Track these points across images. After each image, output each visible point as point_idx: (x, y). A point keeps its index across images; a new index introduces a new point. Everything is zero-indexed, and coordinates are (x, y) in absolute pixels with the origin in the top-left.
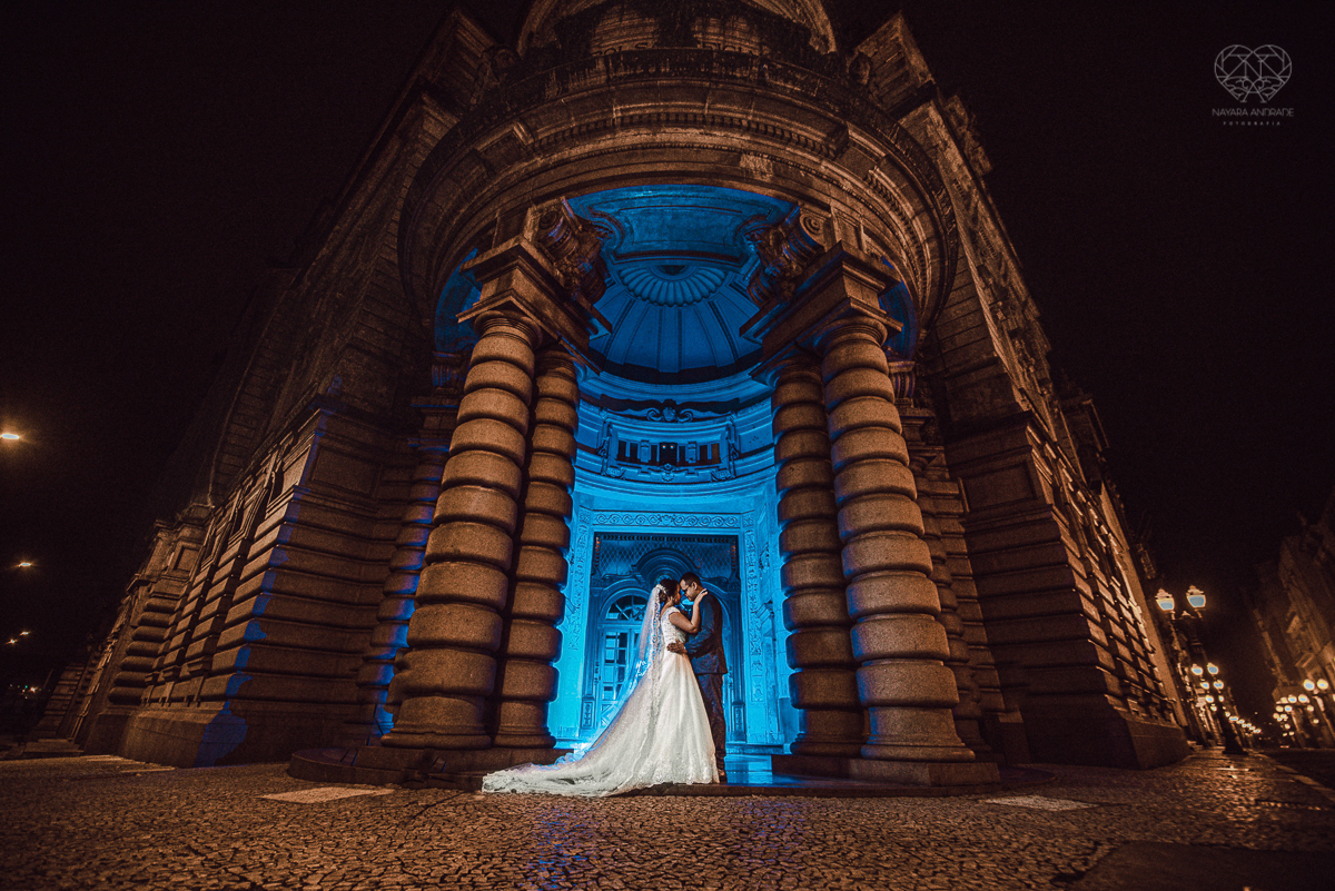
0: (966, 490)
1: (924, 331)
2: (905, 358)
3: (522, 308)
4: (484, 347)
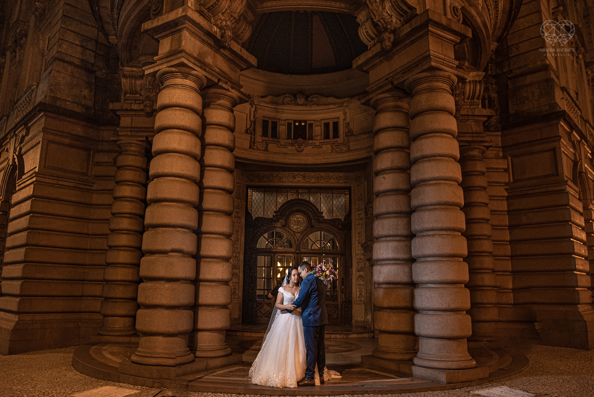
0: (512, 165)
1: (496, 44)
2: (478, 69)
3: (191, 65)
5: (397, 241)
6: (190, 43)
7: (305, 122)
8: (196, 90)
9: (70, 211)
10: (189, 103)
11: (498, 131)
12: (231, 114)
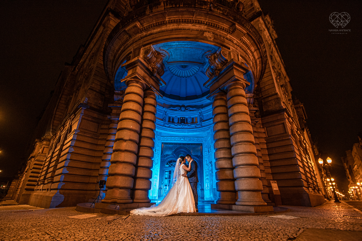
0: (267, 131)
1: (256, 85)
2: (251, 93)
3: (139, 78)
4: (129, 90)
5: (224, 150)
6: (140, 71)
7: (185, 118)
8: (141, 89)
9: (88, 146)
10: (138, 92)
11: (260, 118)
12: (155, 101)
